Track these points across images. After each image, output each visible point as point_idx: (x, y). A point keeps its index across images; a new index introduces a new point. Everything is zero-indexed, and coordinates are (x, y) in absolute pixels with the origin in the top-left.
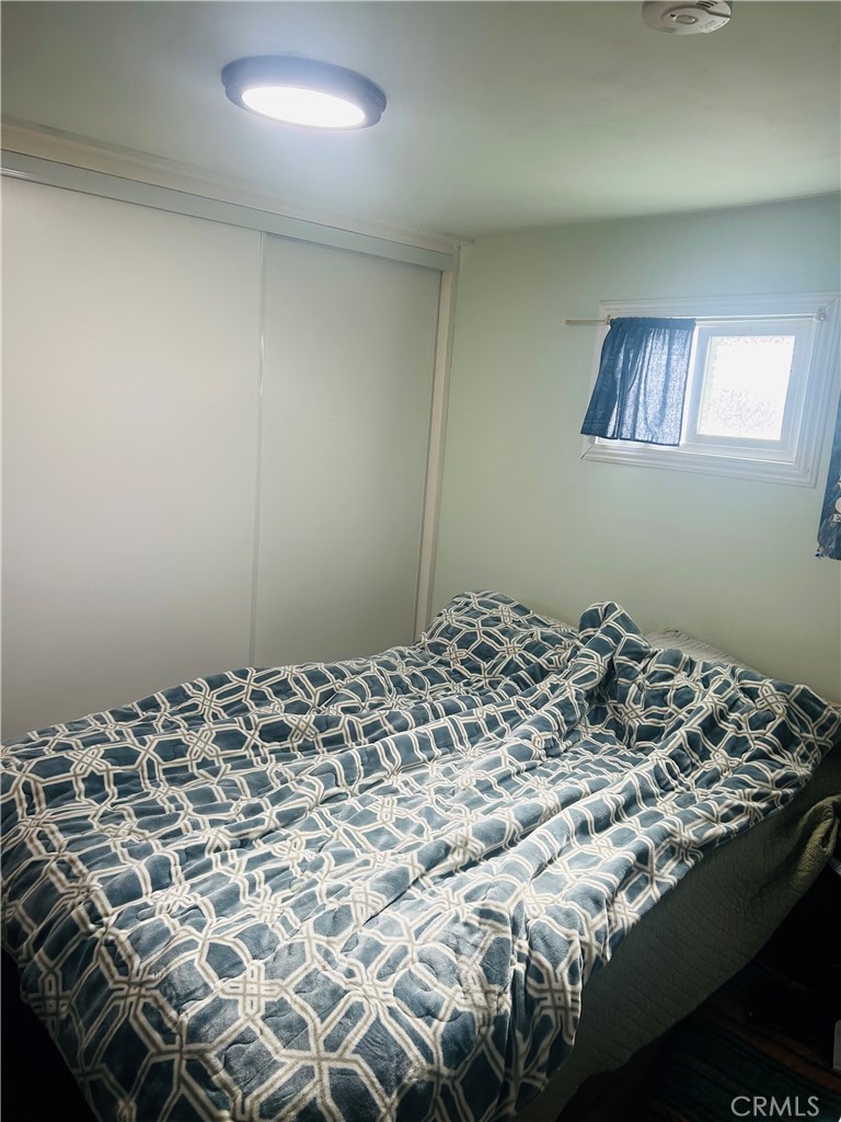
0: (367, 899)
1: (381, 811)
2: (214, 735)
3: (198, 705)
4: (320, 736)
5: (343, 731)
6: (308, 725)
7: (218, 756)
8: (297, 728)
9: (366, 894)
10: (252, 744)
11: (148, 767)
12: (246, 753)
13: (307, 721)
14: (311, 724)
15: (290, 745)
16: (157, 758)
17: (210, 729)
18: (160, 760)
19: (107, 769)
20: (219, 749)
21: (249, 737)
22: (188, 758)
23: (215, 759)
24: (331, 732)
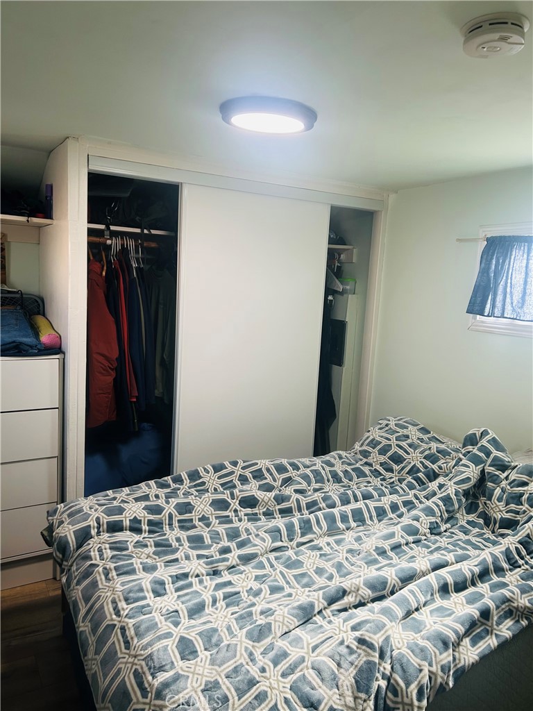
0: (284, 620)
1: (308, 562)
2: (211, 501)
3: (205, 483)
4: (278, 507)
5: (292, 505)
6: (270, 499)
7: (212, 514)
8: (263, 500)
9: (284, 617)
10: (234, 508)
11: (169, 517)
12: (230, 514)
13: (269, 496)
14: (272, 499)
15: (258, 512)
16: (175, 512)
17: (209, 497)
18: (177, 514)
19: (145, 516)
20: (213, 510)
21: (232, 504)
22: (193, 514)
23: (210, 516)
24: (284, 505)
